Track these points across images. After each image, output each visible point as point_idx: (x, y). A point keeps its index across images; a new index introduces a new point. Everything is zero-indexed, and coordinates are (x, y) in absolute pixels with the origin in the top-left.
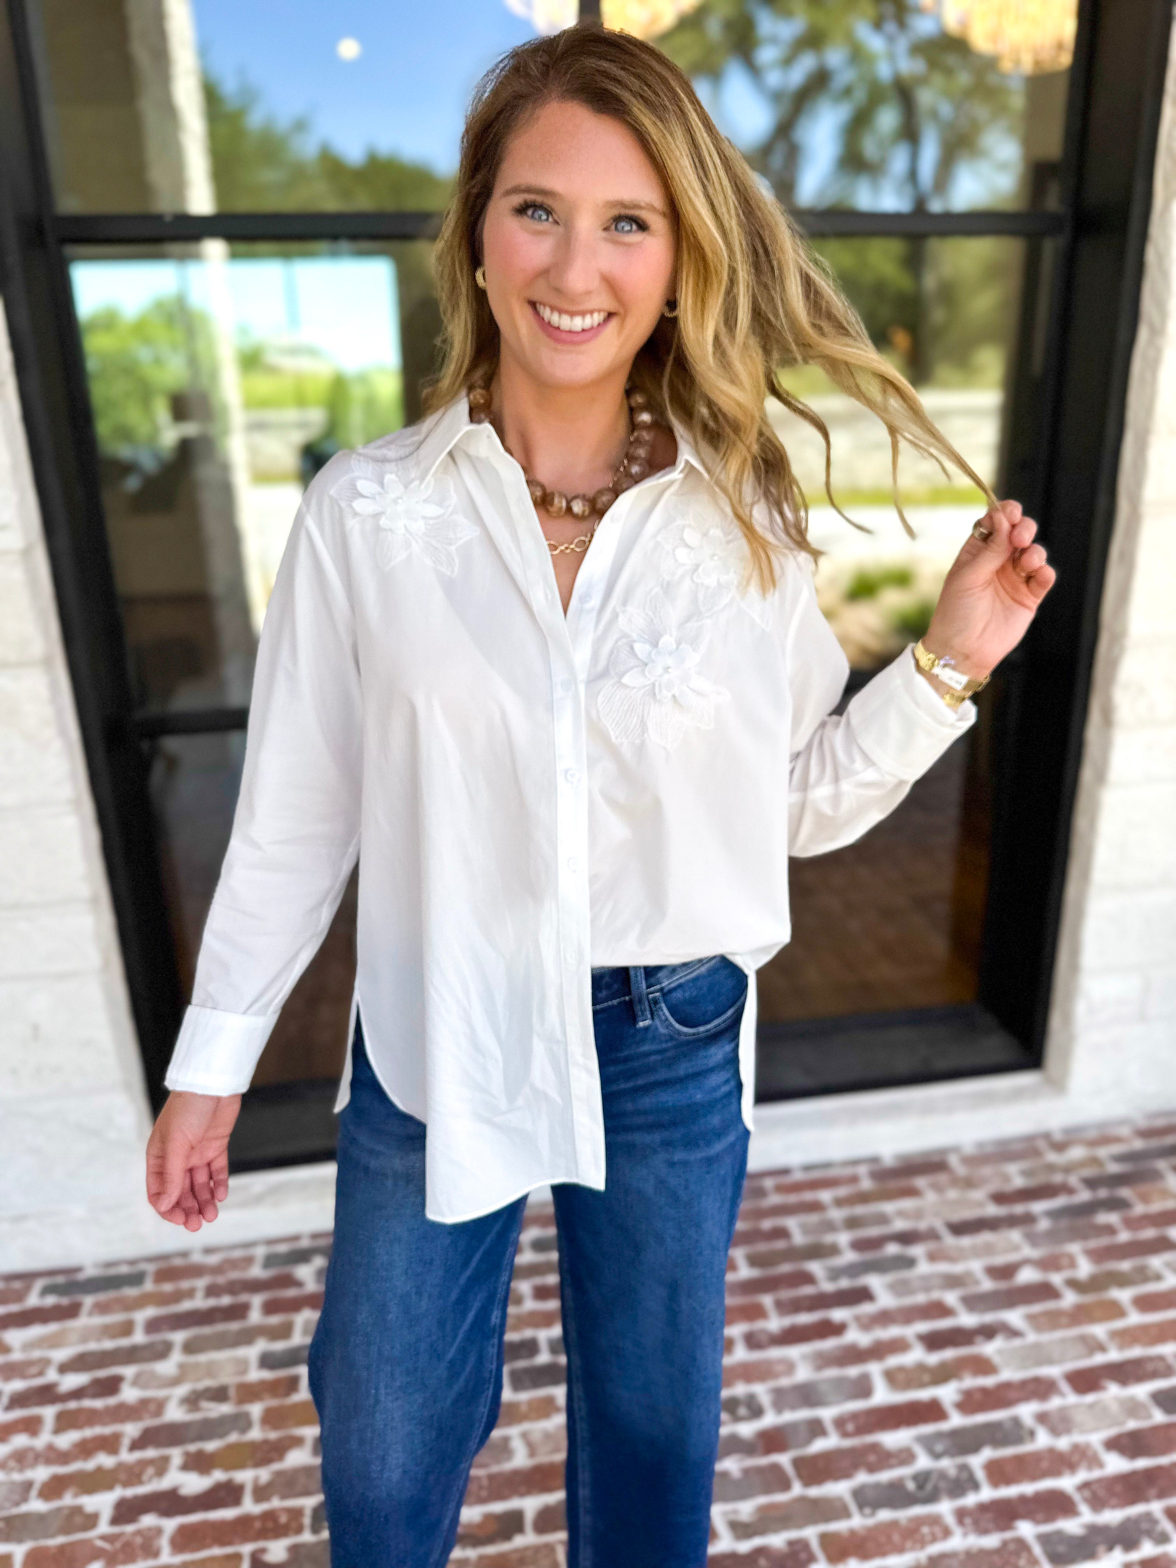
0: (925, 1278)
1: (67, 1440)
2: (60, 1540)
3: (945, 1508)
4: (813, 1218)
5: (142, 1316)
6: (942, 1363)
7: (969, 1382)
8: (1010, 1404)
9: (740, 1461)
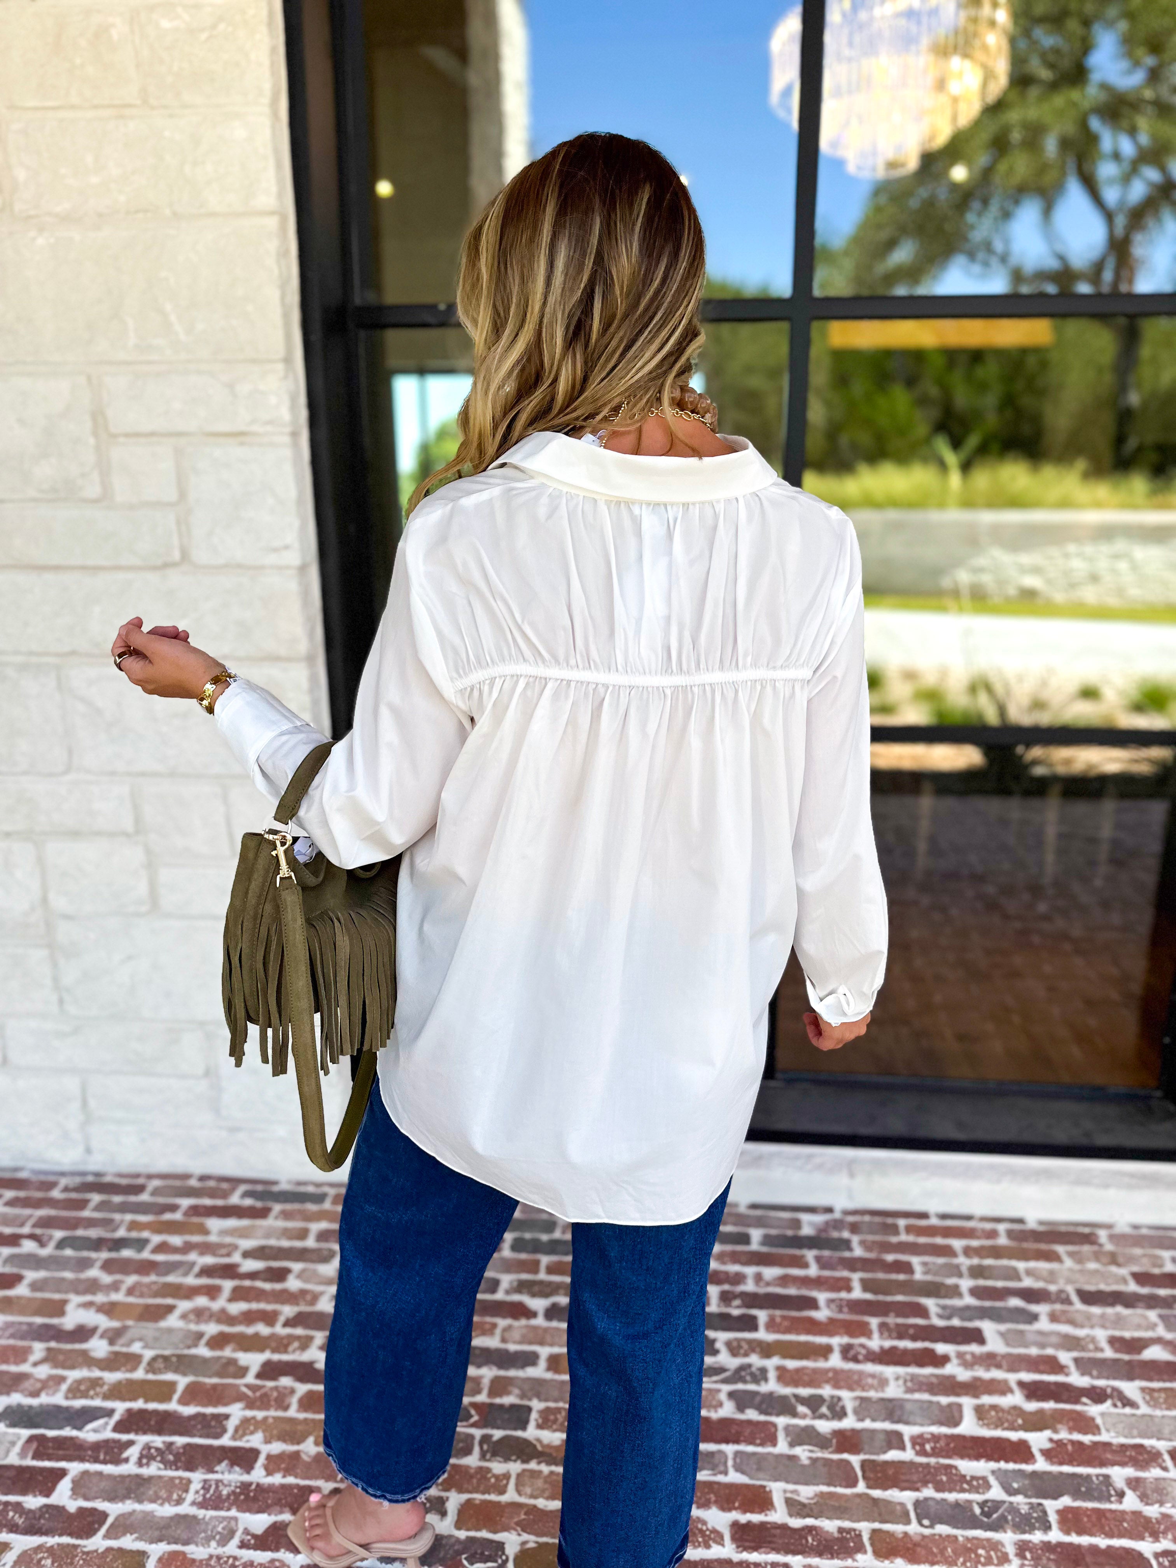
0: (1041, 1333)
1: (237, 1308)
2: (215, 1380)
3: (1008, 1538)
4: (940, 1261)
5: (317, 1227)
6: (1041, 1412)
7: (1064, 1435)
8: (1103, 1464)
9: (811, 1451)
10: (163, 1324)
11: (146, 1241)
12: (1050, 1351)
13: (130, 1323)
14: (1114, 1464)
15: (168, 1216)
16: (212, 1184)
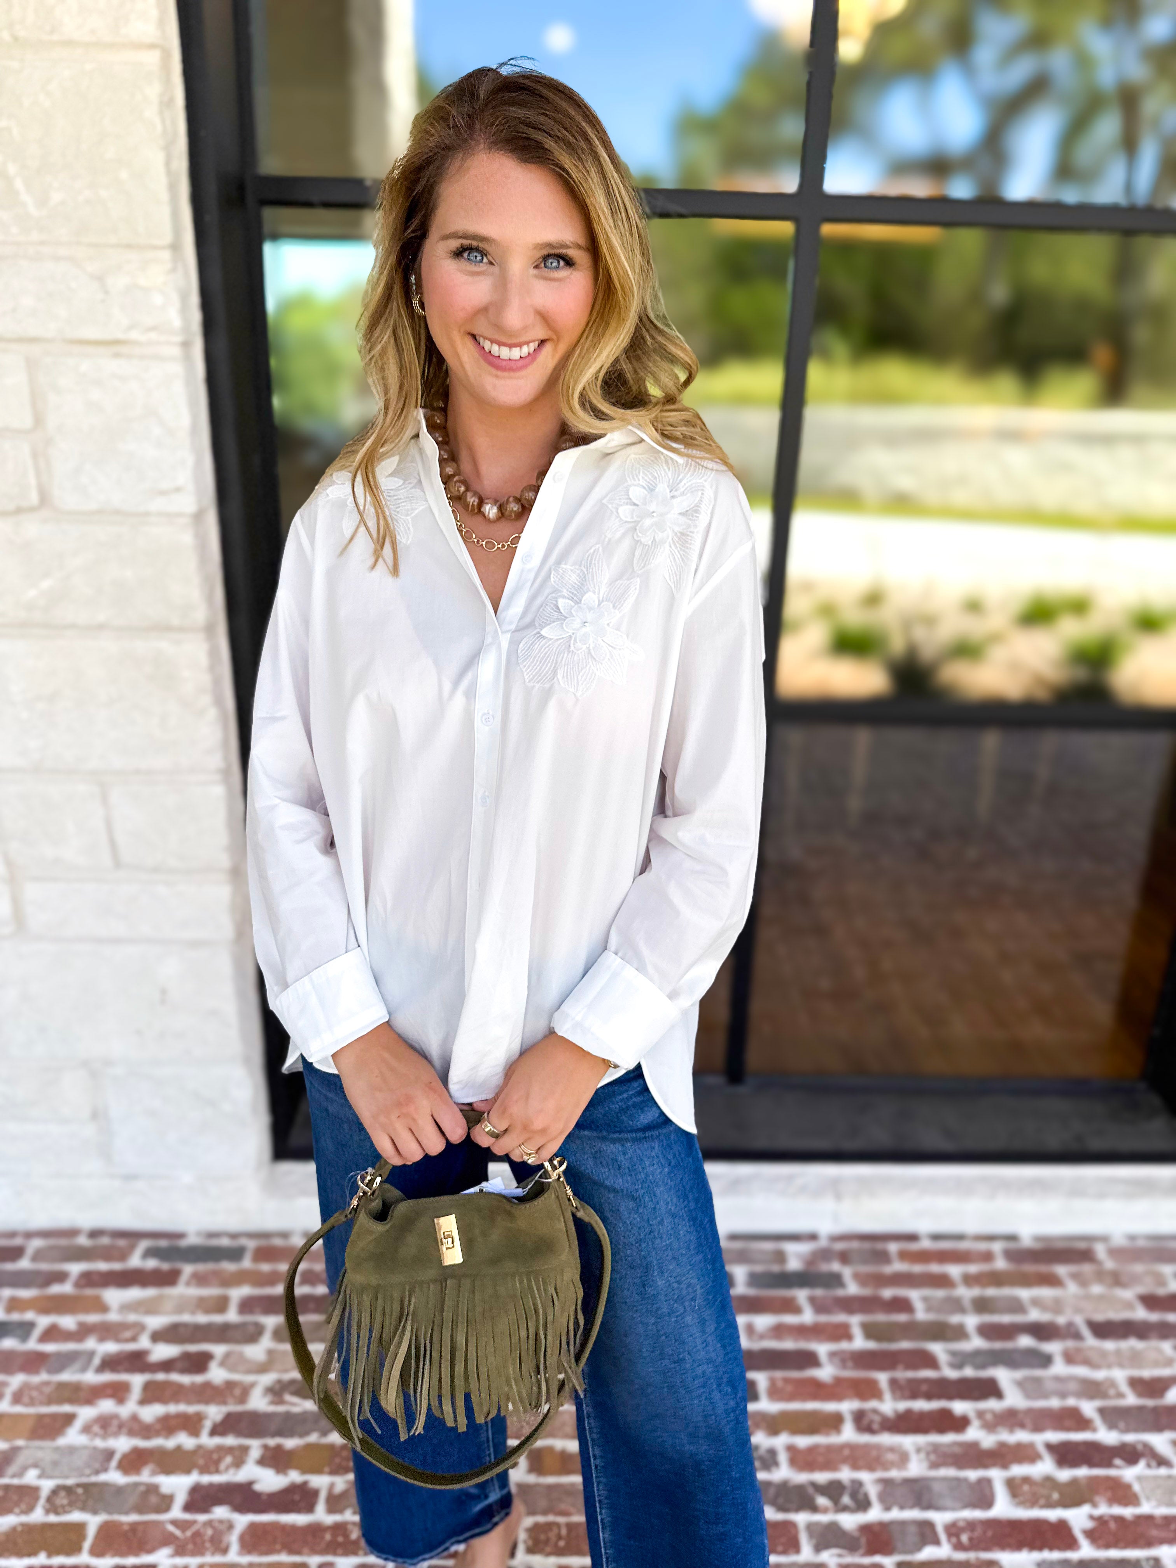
0: (1058, 1379)
1: (151, 1413)
2: (134, 1518)
4: (939, 1293)
5: (238, 1293)
6: (1074, 1482)
7: (1104, 1509)
8: (1149, 1543)
9: (840, 1556)
10: (62, 1441)
11: (31, 1325)
12: (1071, 1402)
13: (20, 1443)
14: (1162, 1541)
15: (56, 1289)
16: (105, 1241)
